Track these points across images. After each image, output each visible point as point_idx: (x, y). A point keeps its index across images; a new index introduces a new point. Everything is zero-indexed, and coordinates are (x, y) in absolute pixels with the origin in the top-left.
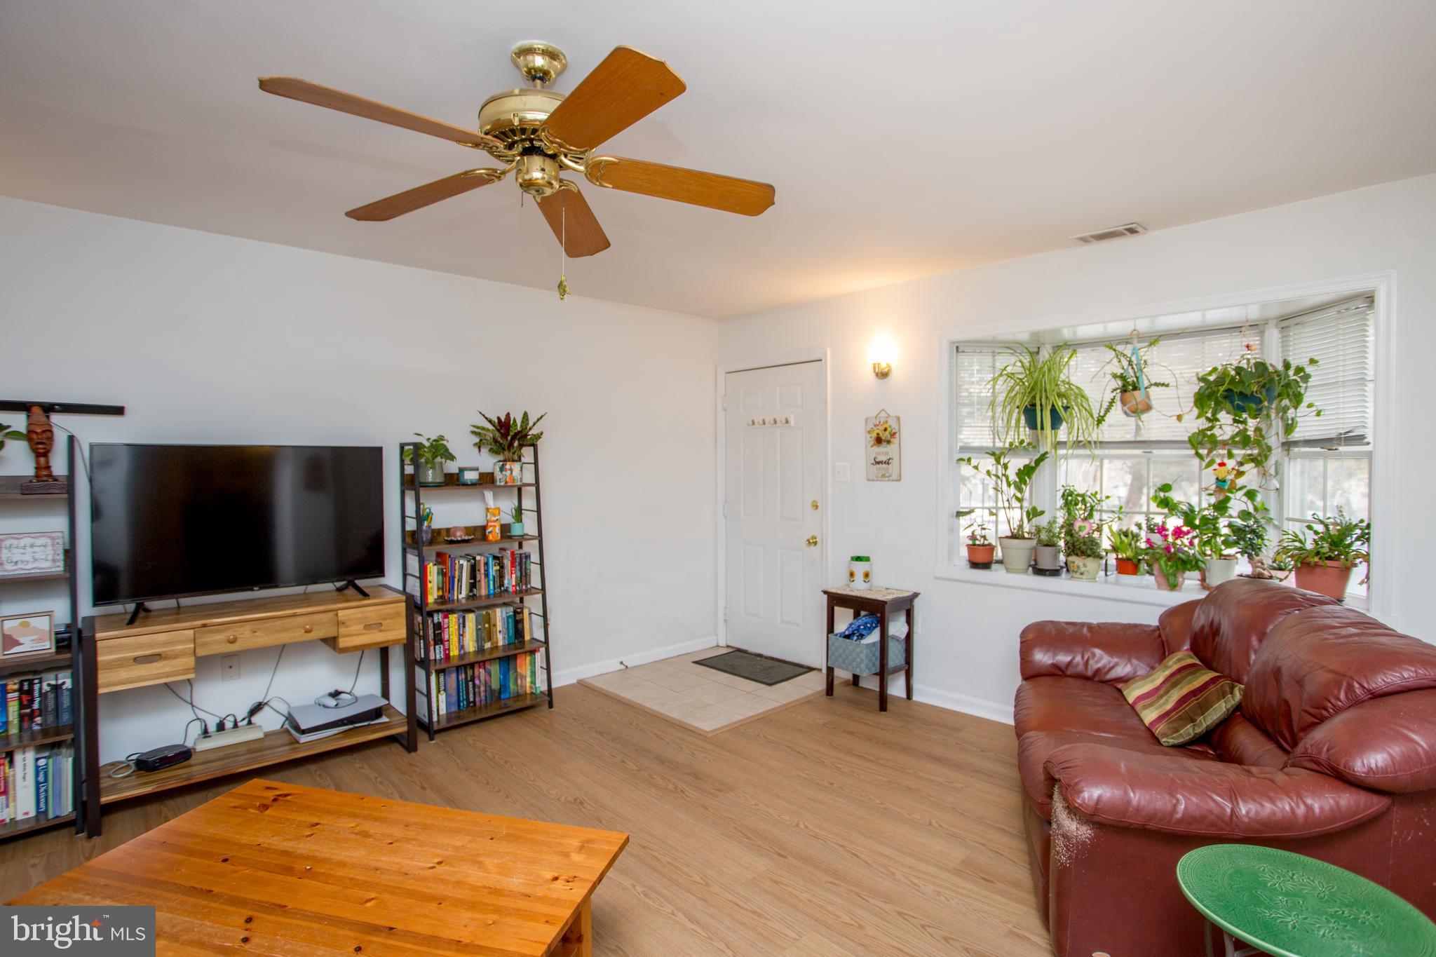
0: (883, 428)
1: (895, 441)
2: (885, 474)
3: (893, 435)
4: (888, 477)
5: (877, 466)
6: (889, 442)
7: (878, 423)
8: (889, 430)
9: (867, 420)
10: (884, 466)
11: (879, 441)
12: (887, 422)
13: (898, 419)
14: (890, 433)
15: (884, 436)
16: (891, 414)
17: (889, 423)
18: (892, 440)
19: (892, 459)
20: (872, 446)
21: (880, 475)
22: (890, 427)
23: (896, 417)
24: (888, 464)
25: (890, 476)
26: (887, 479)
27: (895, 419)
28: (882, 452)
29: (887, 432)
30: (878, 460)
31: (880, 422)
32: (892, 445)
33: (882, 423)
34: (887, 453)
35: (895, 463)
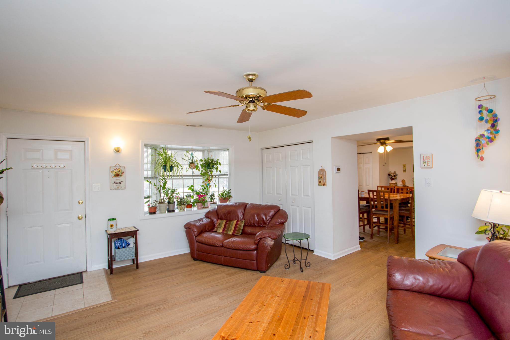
0: (118, 170)
1: (123, 175)
2: (119, 187)
3: (123, 173)
4: (120, 188)
5: (115, 184)
6: (121, 176)
7: (116, 169)
8: (121, 171)
9: (110, 167)
10: (119, 184)
11: (117, 175)
12: (120, 168)
13: (125, 167)
14: (121, 172)
15: (120, 173)
16: (121, 166)
17: (121, 169)
18: (122, 175)
19: (122, 182)
20: (113, 177)
21: (116, 188)
22: (121, 170)
23: (124, 167)
24: (120, 183)
25: (121, 188)
26: (120, 189)
27: (124, 168)
28: (118, 179)
29: (120, 172)
30: (116, 182)
31: (117, 168)
32: (122, 177)
33: (118, 169)
34: (120, 180)
35: (123, 183)
